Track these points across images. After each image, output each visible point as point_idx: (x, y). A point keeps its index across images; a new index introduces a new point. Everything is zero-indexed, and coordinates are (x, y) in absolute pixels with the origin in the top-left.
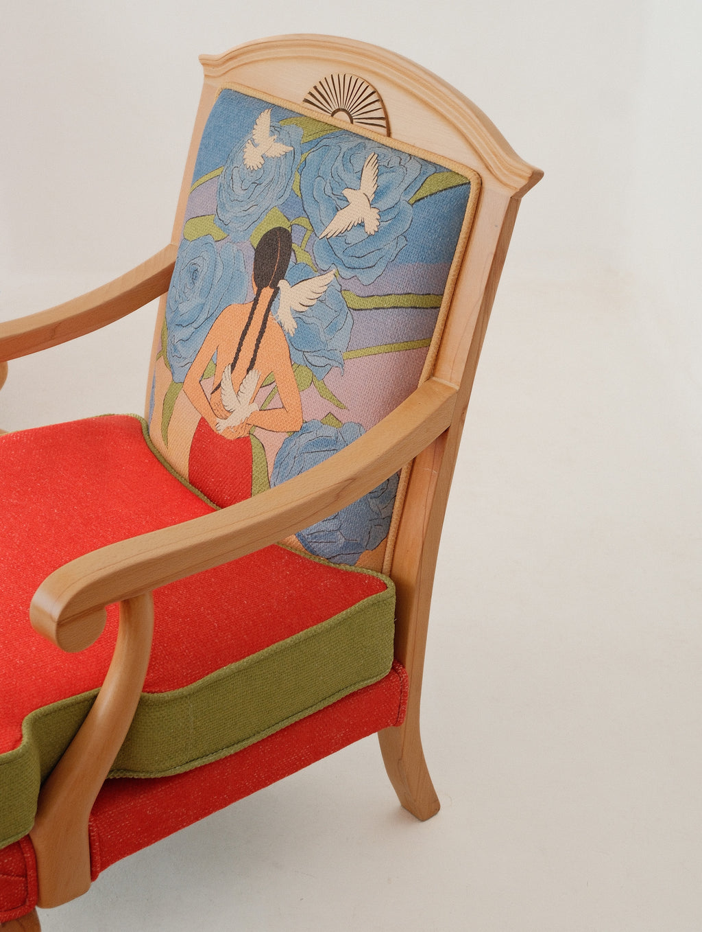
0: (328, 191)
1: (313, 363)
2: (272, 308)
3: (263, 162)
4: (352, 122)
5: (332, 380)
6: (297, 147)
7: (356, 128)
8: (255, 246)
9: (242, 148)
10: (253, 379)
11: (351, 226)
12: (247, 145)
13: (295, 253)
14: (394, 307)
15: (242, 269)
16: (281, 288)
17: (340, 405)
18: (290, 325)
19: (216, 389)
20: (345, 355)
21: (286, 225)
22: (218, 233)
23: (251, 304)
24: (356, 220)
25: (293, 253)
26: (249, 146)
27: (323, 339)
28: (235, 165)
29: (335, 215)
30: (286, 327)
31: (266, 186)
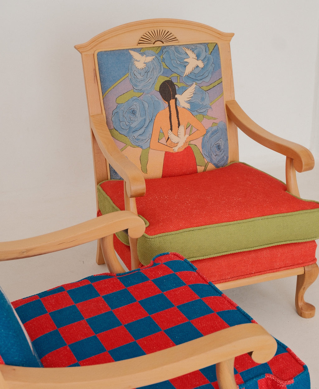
0: (179, 63)
1: (202, 112)
2: (177, 104)
3: (146, 65)
4: (163, 43)
5: (210, 113)
6: (156, 55)
7: (165, 44)
8: (159, 90)
9: (133, 64)
10: (182, 128)
11: (194, 68)
12: (135, 62)
13: (177, 85)
14: (218, 84)
15: (157, 99)
16: (177, 98)
17: (215, 119)
18: (188, 106)
19: (168, 140)
20: (210, 104)
21: (168, 79)
22: (138, 94)
23: (168, 108)
24: (194, 66)
25: (176, 86)
26: (136, 63)
27: (201, 103)
28: (133, 70)
29: (186, 68)
30: (186, 107)
31: (152, 72)
